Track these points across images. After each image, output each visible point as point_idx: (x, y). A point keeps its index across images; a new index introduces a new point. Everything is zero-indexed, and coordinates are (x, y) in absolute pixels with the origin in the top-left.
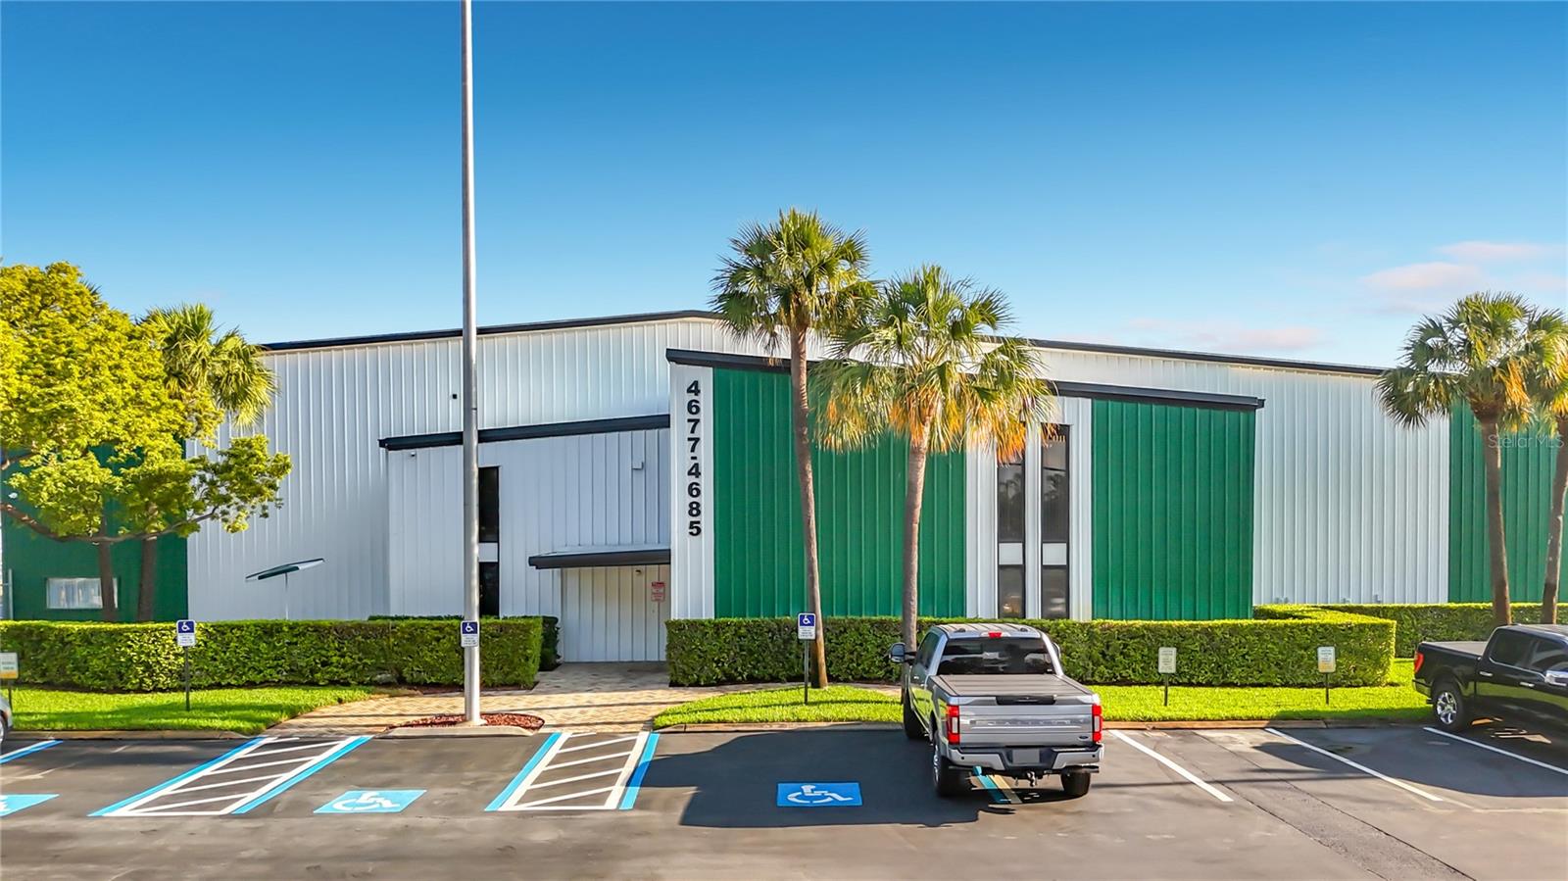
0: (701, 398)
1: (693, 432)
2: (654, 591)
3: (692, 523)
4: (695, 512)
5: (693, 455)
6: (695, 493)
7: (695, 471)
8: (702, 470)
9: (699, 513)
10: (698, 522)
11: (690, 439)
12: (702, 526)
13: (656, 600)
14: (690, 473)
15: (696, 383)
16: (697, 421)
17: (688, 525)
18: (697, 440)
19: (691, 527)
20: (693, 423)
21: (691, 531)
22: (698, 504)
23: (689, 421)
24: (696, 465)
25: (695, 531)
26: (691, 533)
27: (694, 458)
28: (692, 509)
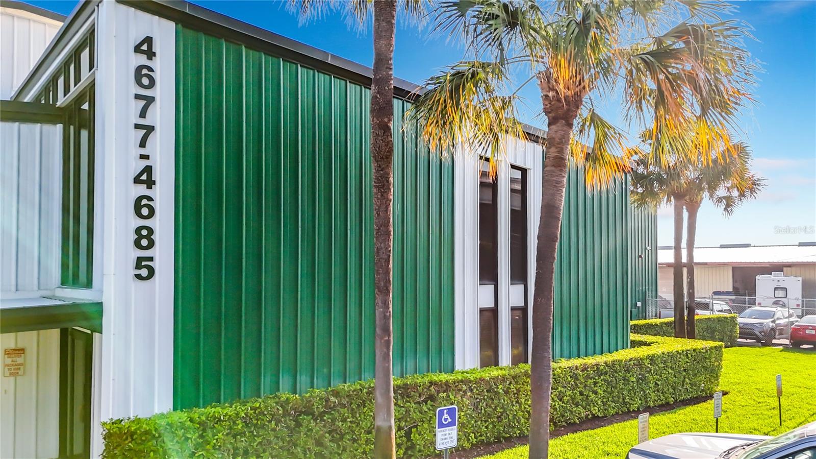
0: (156, 64)
1: (143, 114)
2: (9, 361)
3: (140, 260)
4: (144, 242)
5: (143, 151)
6: (145, 211)
7: (146, 177)
8: (157, 176)
9: (151, 244)
10: (151, 259)
11: (137, 126)
12: (156, 264)
13: (11, 374)
14: (137, 180)
15: (149, 40)
16: (150, 100)
17: (133, 263)
18: (150, 129)
19: (138, 266)
20: (143, 103)
21: (138, 272)
22: (151, 231)
23: (137, 97)
24: (148, 170)
25: (144, 272)
26: (139, 277)
27: (144, 157)
28: (140, 237)
